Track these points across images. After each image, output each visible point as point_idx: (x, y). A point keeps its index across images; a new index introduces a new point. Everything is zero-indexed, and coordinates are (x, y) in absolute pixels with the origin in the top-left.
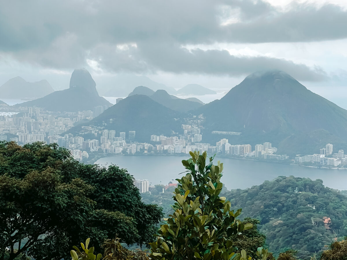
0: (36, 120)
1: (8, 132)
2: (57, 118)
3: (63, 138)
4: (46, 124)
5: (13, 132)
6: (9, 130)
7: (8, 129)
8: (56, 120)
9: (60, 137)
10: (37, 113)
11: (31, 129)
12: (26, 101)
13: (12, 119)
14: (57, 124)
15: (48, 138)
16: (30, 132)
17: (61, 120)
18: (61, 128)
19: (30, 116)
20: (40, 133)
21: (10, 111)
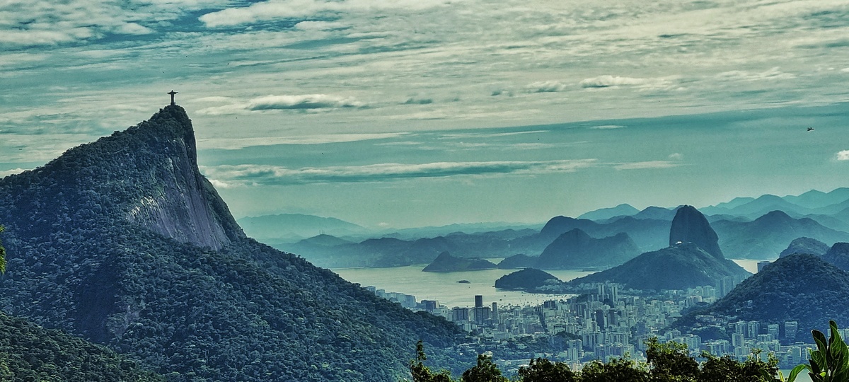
0: (612, 306)
1: (563, 329)
2: (649, 302)
4: (630, 314)
5: (572, 330)
6: (564, 327)
7: (564, 324)
8: (648, 305)
10: (613, 294)
11: (604, 324)
12: (592, 273)
13: (569, 305)
14: (650, 313)
16: (603, 330)
17: (656, 306)
18: (657, 320)
19: (600, 300)
20: (622, 331)
21: (565, 292)
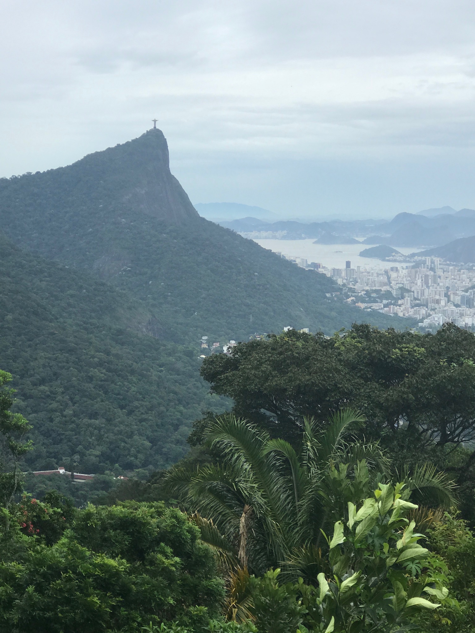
0: (435, 272)
1: (402, 285)
2: (459, 271)
3: (466, 294)
4: (446, 278)
5: (407, 287)
7: (402, 282)
8: (459, 272)
9: (463, 293)
10: (436, 264)
11: (429, 283)
12: (423, 250)
13: (407, 270)
14: (460, 277)
15: (449, 294)
16: (428, 287)
17: (464, 273)
18: (464, 283)
19: (427, 268)
20: (440, 288)
21: (405, 261)
